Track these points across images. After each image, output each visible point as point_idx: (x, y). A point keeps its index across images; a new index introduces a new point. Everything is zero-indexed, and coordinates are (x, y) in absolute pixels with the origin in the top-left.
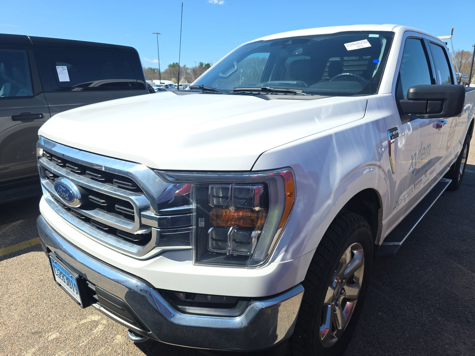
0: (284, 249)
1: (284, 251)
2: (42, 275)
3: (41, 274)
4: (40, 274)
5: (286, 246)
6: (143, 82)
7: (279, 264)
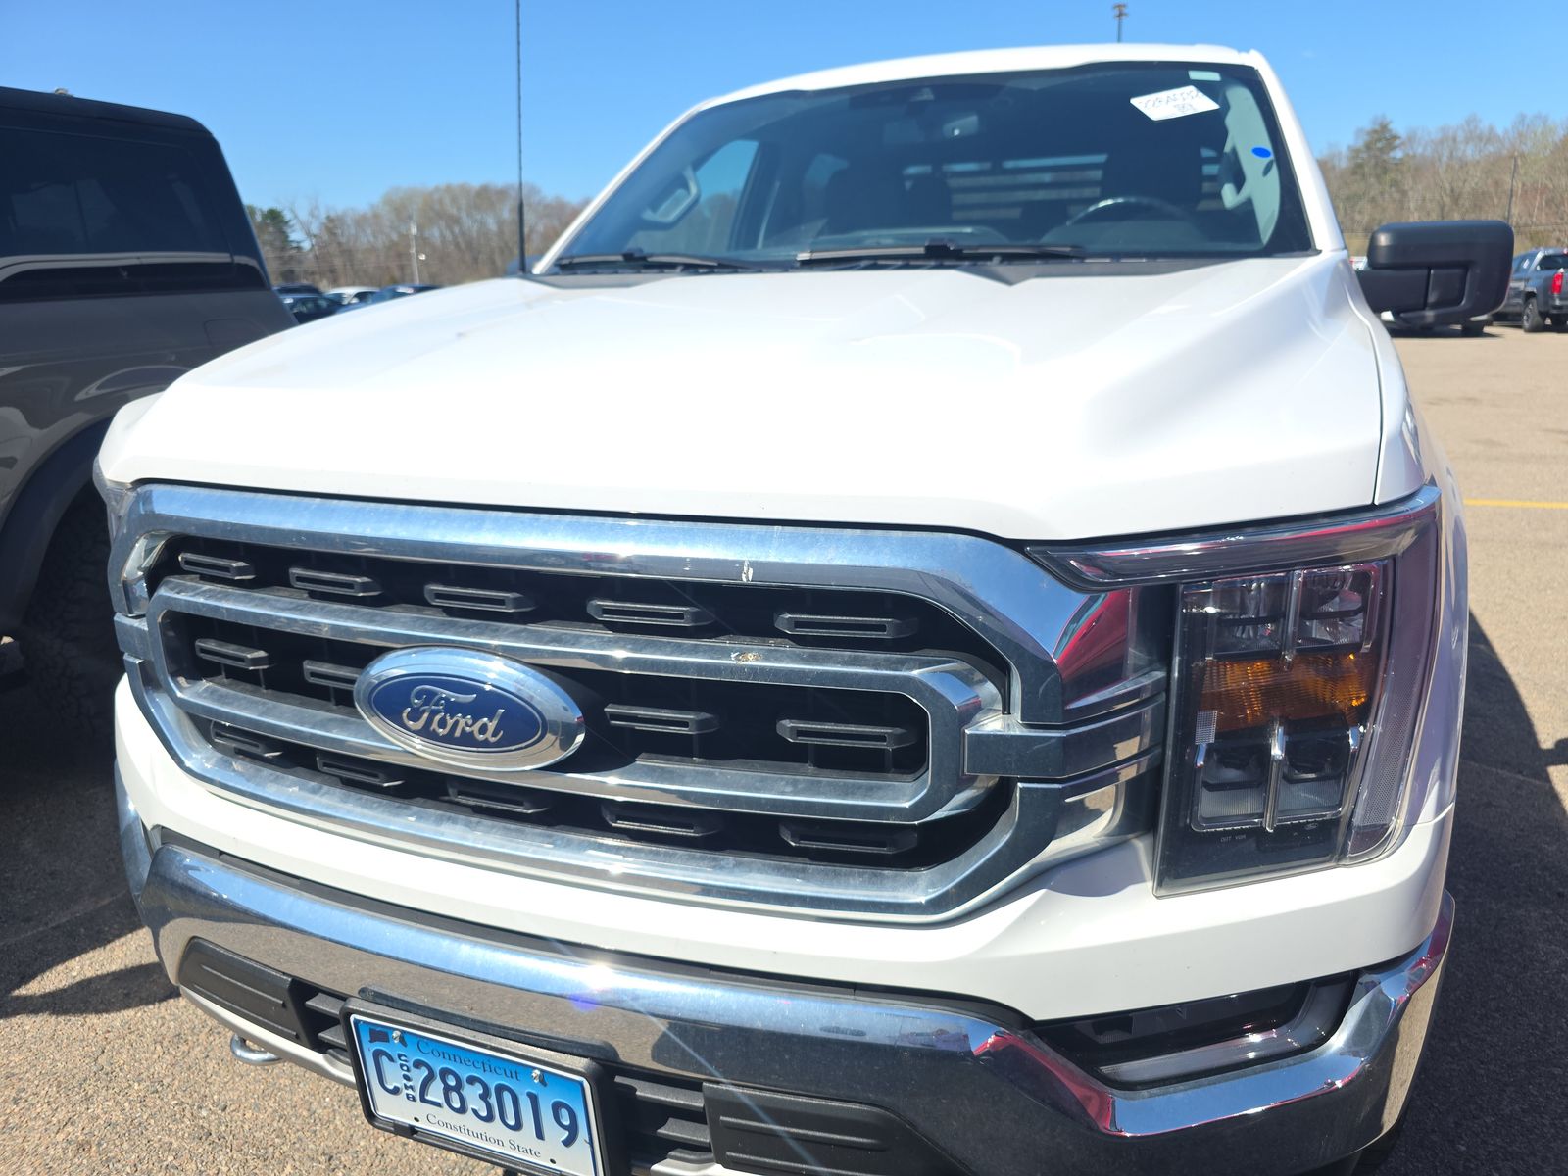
0: (1435, 771)
1: (1436, 777)
2: (70, 1121)
3: (61, 1115)
4: (55, 1120)
5: (1438, 761)
6: (252, 262)
7: (1436, 824)
